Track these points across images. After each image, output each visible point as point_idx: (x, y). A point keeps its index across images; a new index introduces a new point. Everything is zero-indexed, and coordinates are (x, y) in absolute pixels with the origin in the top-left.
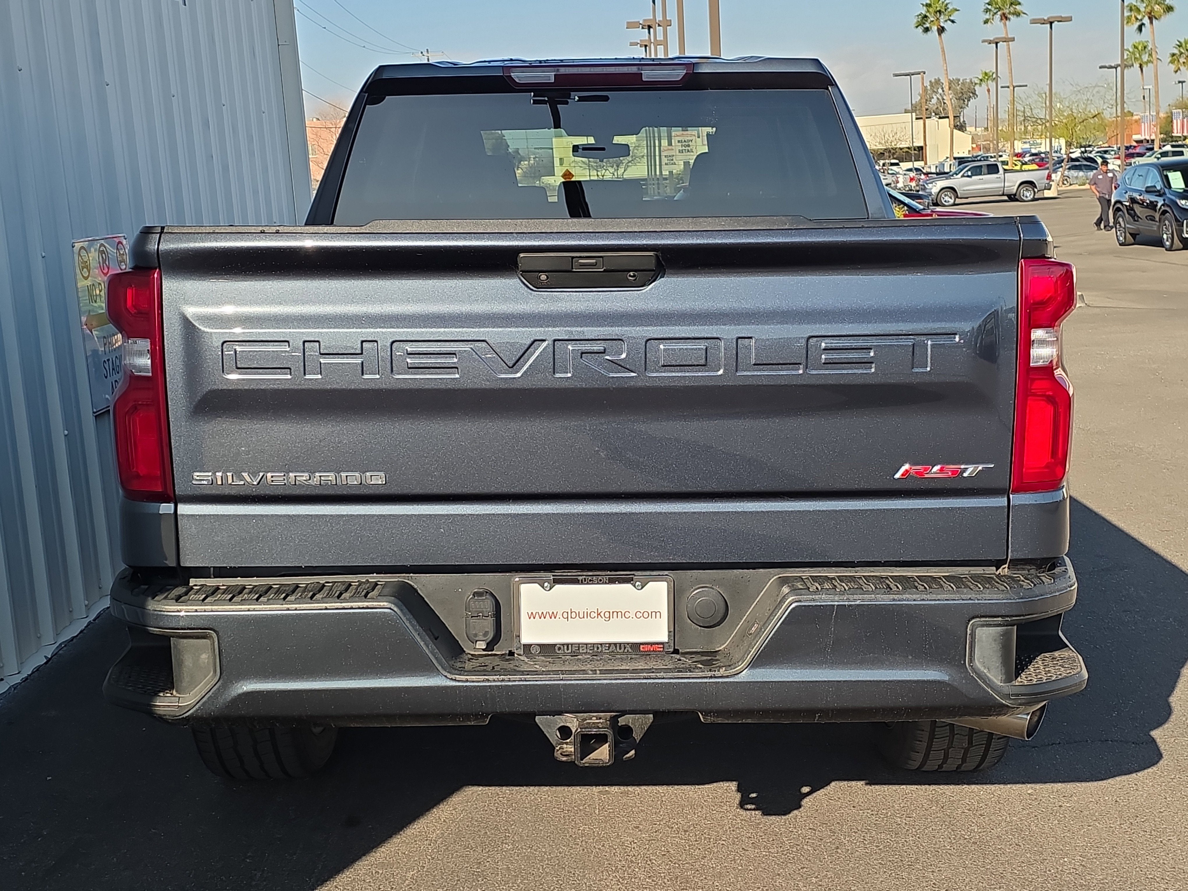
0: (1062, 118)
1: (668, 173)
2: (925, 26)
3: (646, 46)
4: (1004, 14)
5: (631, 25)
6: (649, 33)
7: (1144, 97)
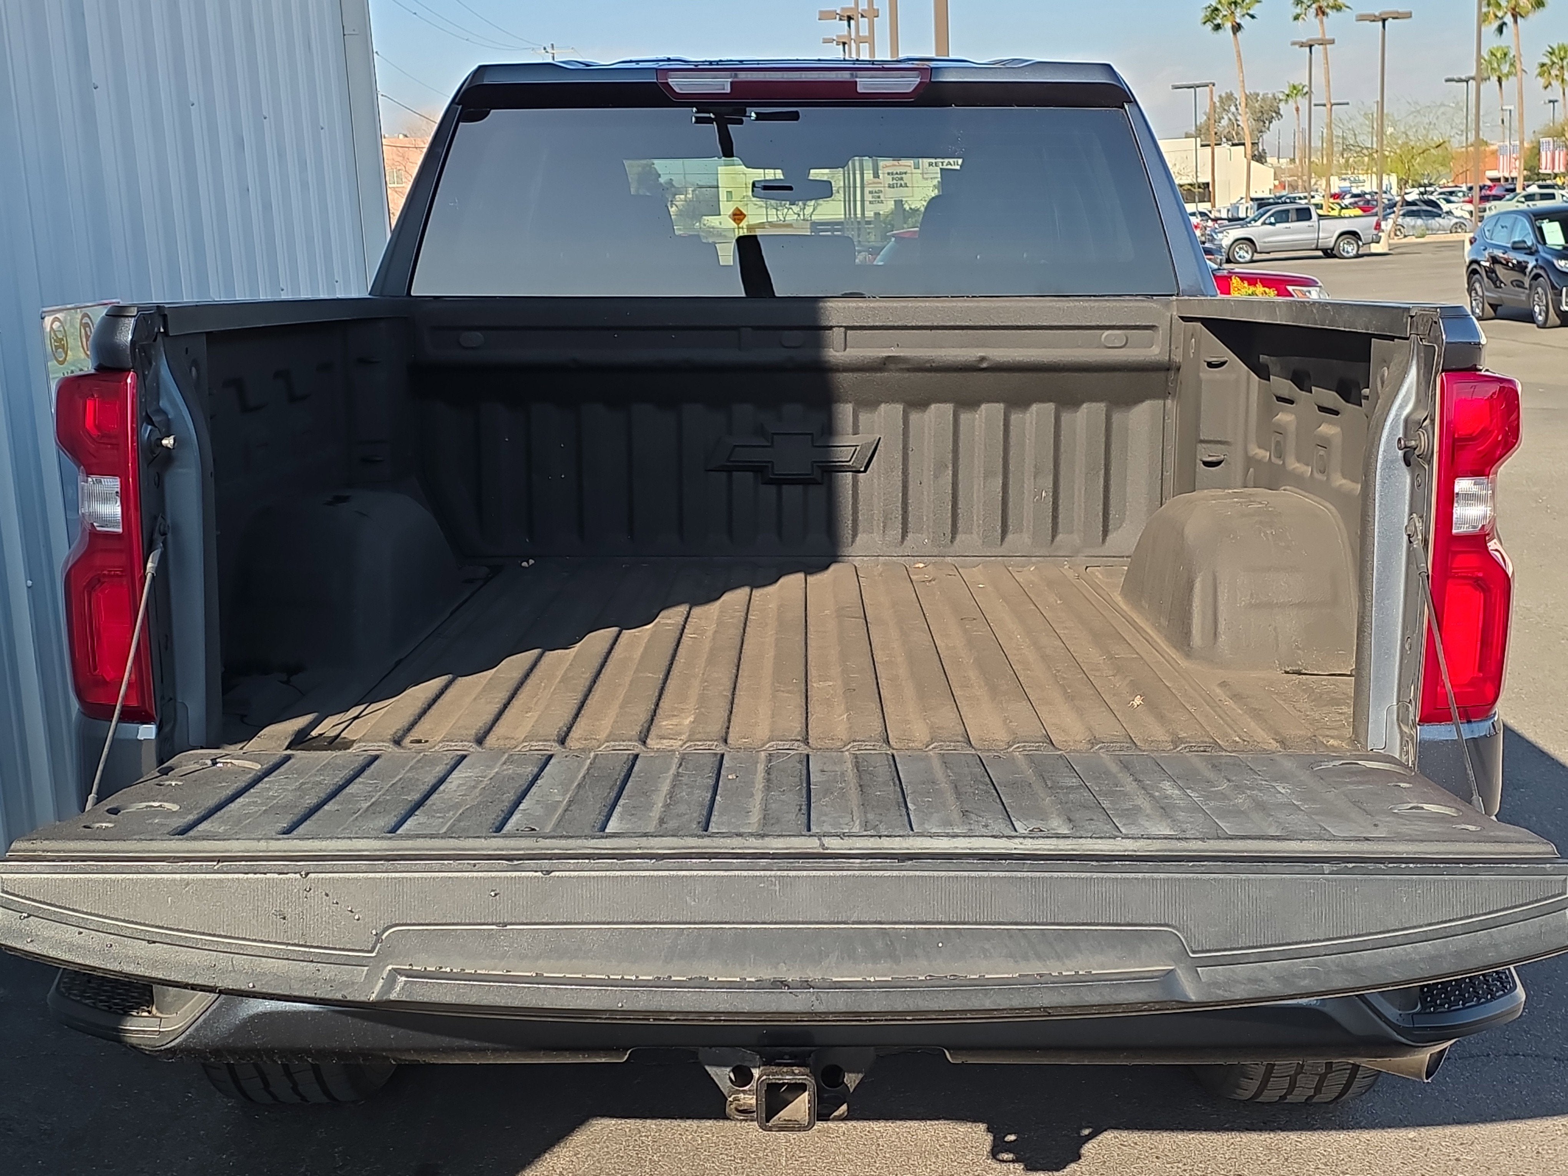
0: (1395, 147)
1: (872, 214)
2: (1216, 22)
3: (844, 44)
4: (1320, 8)
5: (825, 16)
6: (849, 26)
7: (1503, 121)
